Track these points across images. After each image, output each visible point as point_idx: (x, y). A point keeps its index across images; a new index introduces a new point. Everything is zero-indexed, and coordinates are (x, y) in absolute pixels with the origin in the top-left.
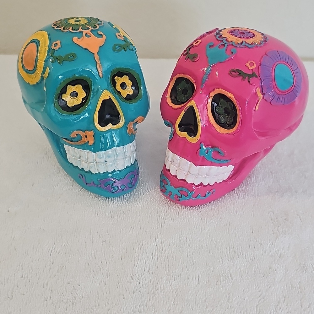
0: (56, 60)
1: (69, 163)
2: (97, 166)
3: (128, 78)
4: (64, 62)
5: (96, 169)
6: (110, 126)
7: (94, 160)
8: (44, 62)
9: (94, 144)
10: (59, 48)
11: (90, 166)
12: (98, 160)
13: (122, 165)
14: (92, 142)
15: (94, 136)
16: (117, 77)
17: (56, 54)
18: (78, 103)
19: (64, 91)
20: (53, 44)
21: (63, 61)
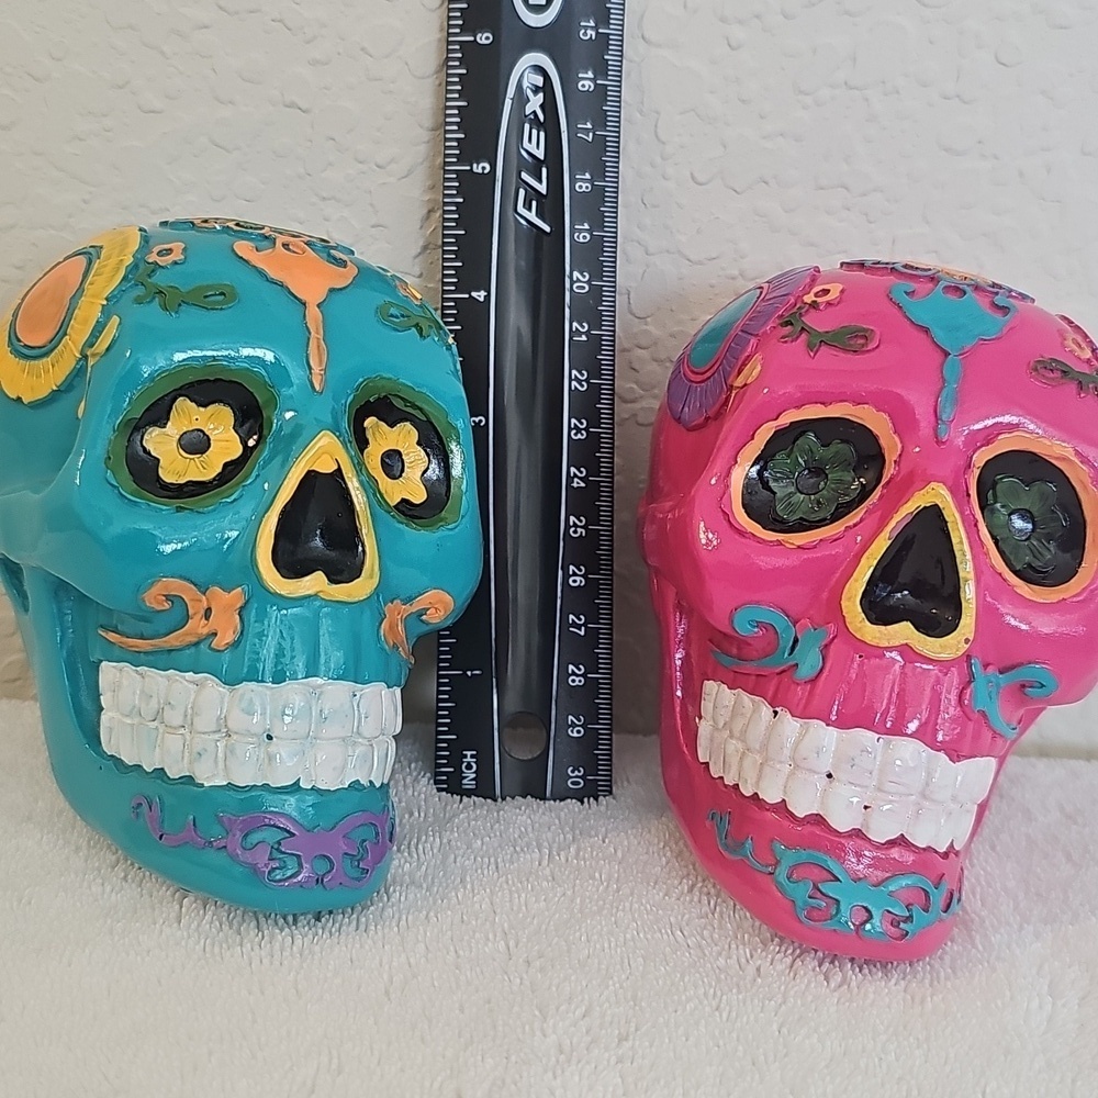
0: (154, 298)
1: (102, 754)
2: (229, 750)
3: (417, 439)
4: (184, 307)
5: (221, 765)
6: (316, 582)
7: (219, 719)
8: (105, 302)
9: (235, 644)
10: (175, 263)
11: (198, 748)
12: (237, 721)
13: (334, 769)
14: (230, 638)
15: (244, 613)
16: (374, 418)
17: (160, 279)
18: (204, 475)
19: (158, 414)
20: (156, 250)
21: (180, 305)
